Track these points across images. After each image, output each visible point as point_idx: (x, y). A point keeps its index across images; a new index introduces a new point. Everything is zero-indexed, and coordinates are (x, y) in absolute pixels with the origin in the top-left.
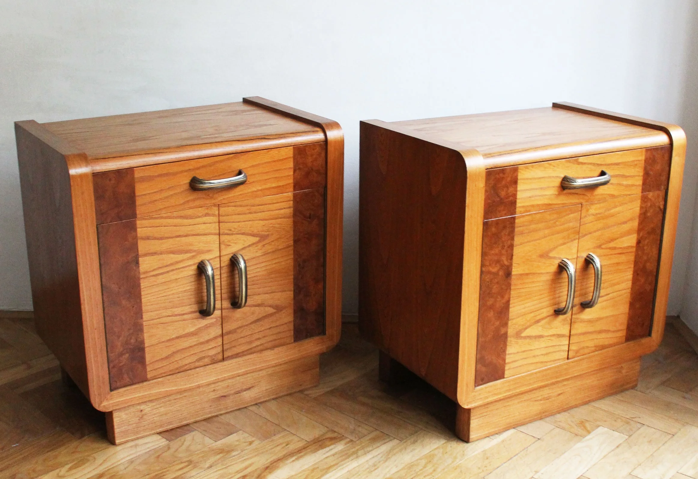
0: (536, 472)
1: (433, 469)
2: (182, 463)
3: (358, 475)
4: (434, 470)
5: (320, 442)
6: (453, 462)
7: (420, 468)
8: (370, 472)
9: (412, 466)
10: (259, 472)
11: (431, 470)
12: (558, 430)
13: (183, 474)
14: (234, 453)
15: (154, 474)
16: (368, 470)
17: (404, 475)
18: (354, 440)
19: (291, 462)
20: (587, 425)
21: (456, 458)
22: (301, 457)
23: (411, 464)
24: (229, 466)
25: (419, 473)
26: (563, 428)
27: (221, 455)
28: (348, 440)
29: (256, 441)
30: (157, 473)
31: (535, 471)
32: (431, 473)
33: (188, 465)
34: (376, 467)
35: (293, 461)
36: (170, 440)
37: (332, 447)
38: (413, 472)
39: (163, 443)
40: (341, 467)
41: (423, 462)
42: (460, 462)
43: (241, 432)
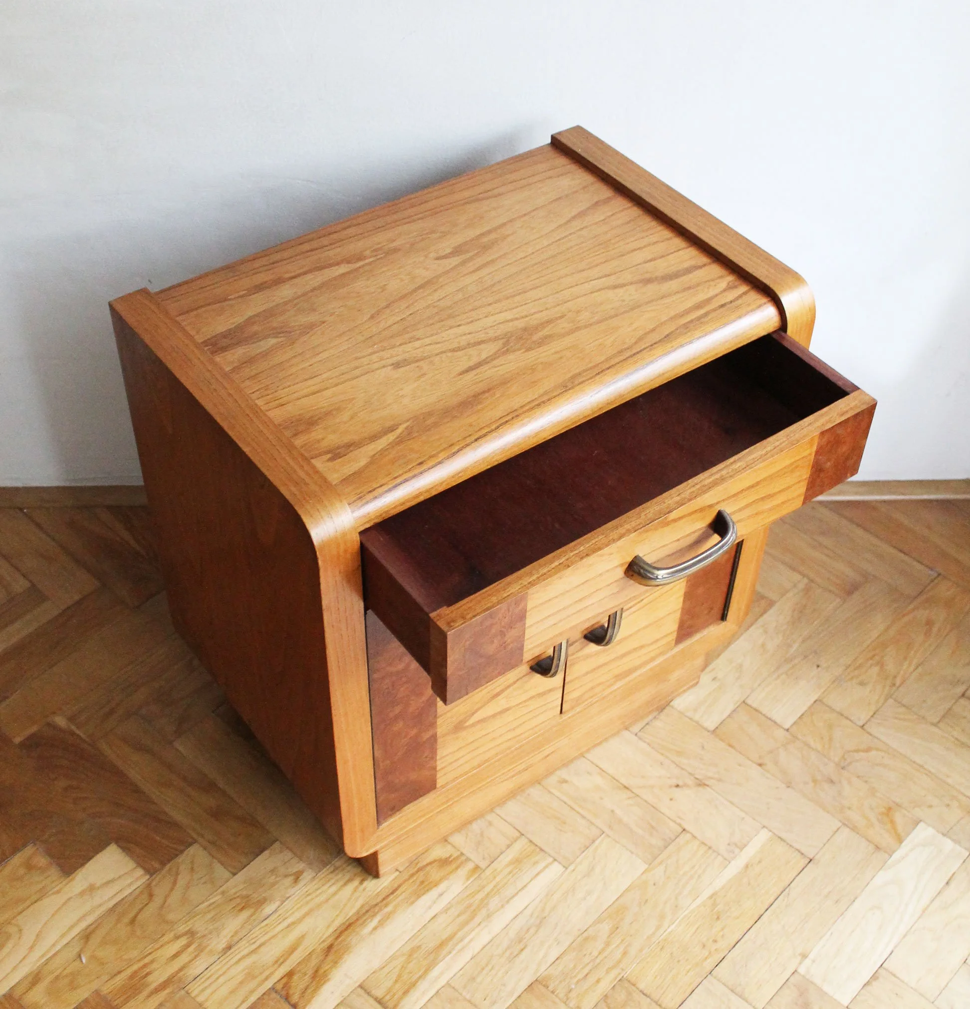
0: (804, 956)
1: (621, 949)
2: (177, 937)
3: (490, 967)
4: (625, 953)
5: (421, 874)
6: (658, 928)
7: (600, 945)
8: (512, 958)
9: (587, 939)
10: (314, 962)
11: (618, 954)
12: (846, 831)
13: (181, 970)
14: (268, 909)
15: (129, 972)
16: (507, 954)
17: (572, 966)
18: (483, 865)
19: (371, 933)
20: (898, 818)
21: (662, 917)
22: (388, 917)
23: (585, 934)
24: (260, 946)
25: (598, 961)
26: (854, 829)
27: (245, 914)
28: (470, 866)
29: (305, 874)
30: (135, 967)
31: (800, 954)
32: (619, 962)
33: (188, 946)
34: (521, 946)
35: (375, 928)
36: (151, 872)
37: (442, 887)
38: (586, 960)
39: (139, 883)
40: (459, 947)
41: (605, 927)
42: (670, 930)
43: (277, 845)
